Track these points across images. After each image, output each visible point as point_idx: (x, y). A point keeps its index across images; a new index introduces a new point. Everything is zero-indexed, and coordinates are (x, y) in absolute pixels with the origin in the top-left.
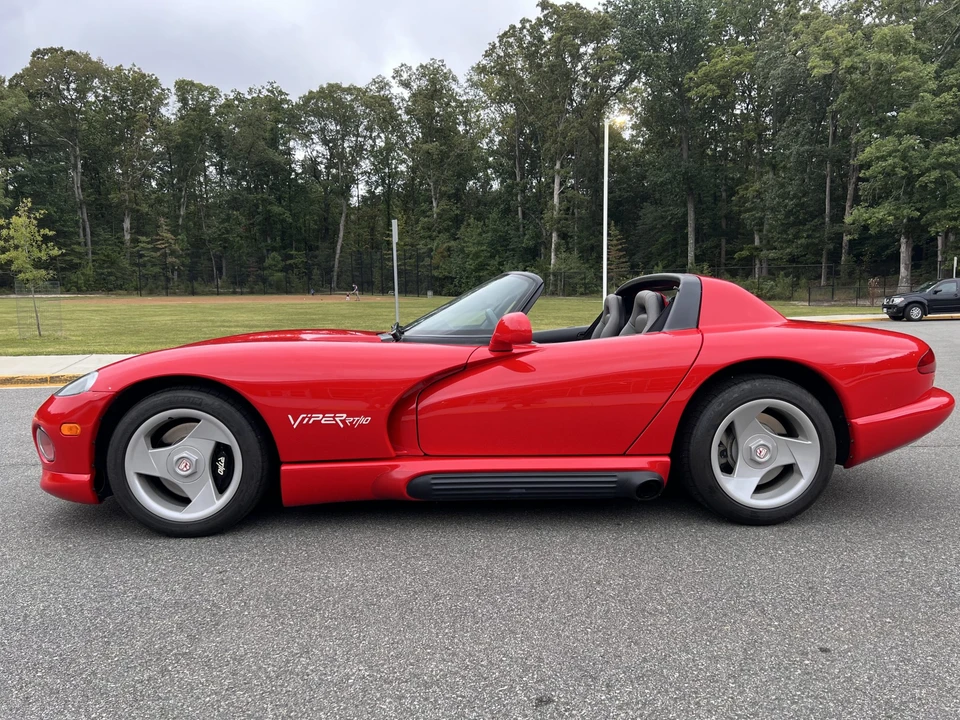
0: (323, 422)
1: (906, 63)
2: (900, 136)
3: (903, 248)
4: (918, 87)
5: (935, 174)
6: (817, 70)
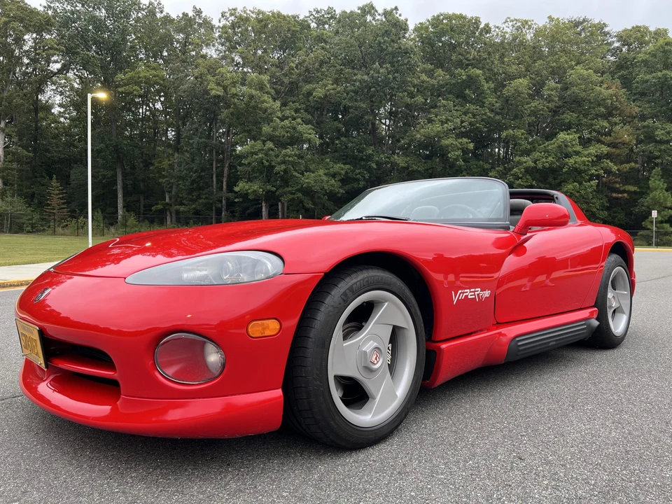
0: (469, 297)
1: (266, 98)
2: (264, 142)
3: (264, 209)
4: (271, 114)
5: (283, 167)
6: (213, 91)
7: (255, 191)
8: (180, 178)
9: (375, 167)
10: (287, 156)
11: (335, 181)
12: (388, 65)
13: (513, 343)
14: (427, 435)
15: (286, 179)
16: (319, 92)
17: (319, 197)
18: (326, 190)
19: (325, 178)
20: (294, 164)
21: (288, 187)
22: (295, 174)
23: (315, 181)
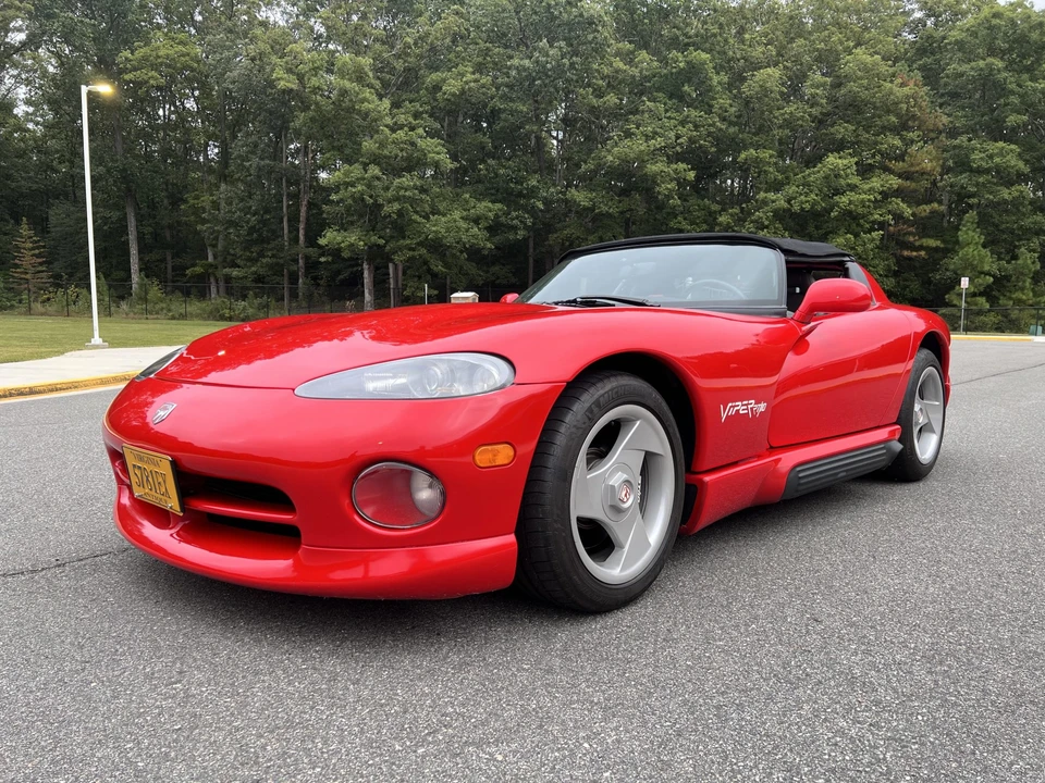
0: (741, 412)
1: (368, 95)
2: (365, 166)
3: (366, 274)
4: (375, 120)
5: (396, 206)
6: (282, 83)
7: (352, 245)
8: (231, 223)
9: (542, 207)
10: (402, 188)
11: (479, 229)
12: (563, 44)
13: (792, 475)
14: (688, 595)
15: (400, 227)
16: (452, 86)
17: (454, 255)
18: (464, 244)
19: (463, 225)
20: (412, 201)
21: (404, 238)
22: (415, 217)
23: (448, 230)
